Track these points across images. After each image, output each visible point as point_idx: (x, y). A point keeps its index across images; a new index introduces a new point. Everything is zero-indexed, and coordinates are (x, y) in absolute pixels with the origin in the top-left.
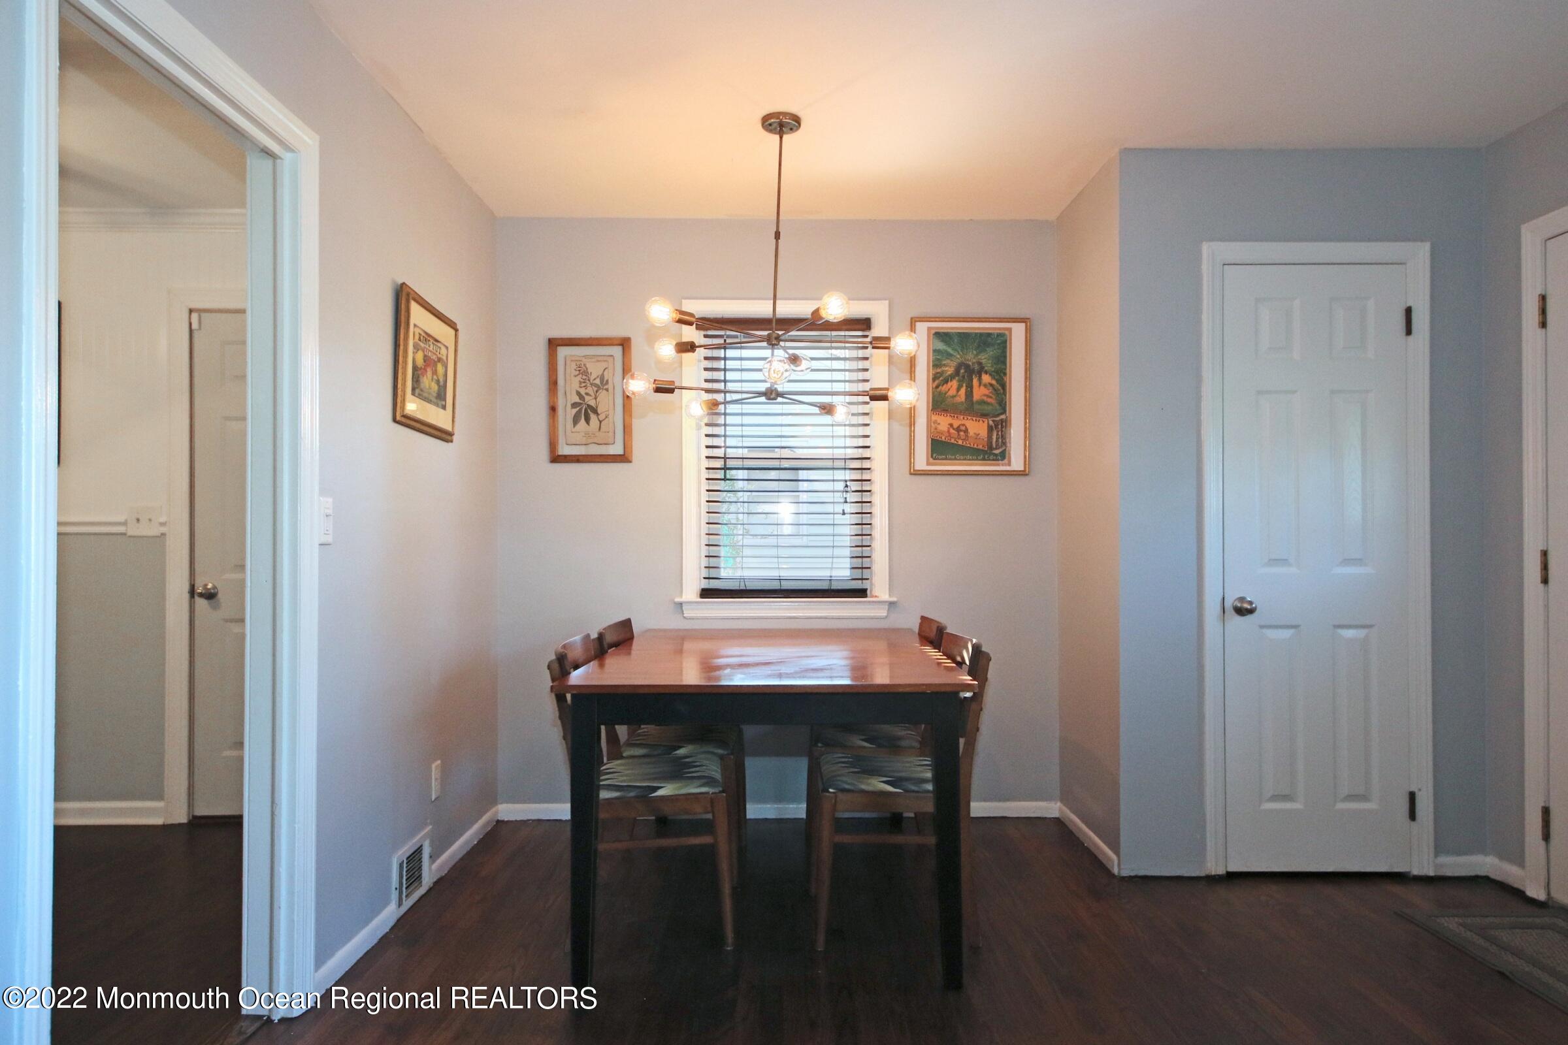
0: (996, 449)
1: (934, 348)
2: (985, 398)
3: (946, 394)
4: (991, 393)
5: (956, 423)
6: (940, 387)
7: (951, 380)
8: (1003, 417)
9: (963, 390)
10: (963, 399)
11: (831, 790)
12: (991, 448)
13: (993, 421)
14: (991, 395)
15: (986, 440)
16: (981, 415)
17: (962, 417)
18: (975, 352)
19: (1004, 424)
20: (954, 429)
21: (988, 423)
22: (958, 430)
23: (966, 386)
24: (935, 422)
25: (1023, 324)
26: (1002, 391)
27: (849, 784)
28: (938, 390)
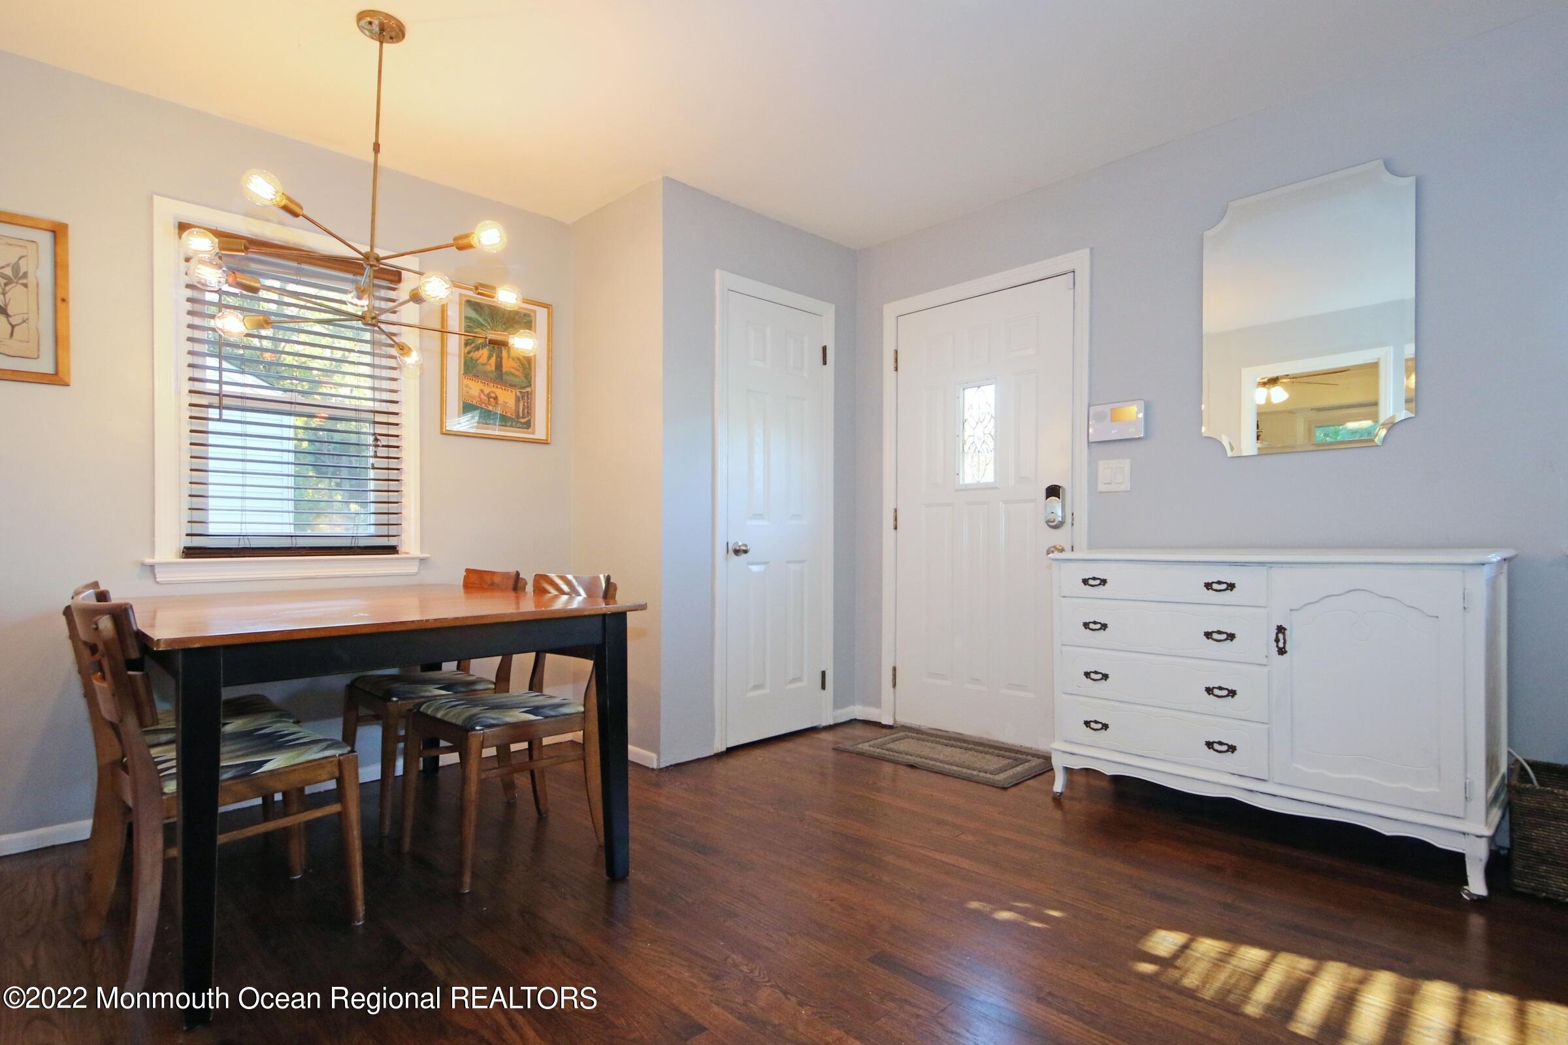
0: (523, 418)
1: (466, 315)
2: (513, 370)
3: (477, 360)
4: (519, 366)
5: (487, 390)
6: (472, 353)
7: (482, 349)
8: (528, 389)
9: (493, 360)
10: (493, 368)
11: (478, 728)
12: (518, 416)
13: (520, 392)
14: (518, 368)
15: (514, 408)
16: (510, 385)
17: (492, 385)
18: (504, 326)
19: (530, 396)
20: (485, 395)
21: (516, 394)
22: (489, 396)
23: (496, 356)
24: (467, 386)
25: (546, 310)
26: (528, 366)
27: (494, 719)
28: (470, 355)
